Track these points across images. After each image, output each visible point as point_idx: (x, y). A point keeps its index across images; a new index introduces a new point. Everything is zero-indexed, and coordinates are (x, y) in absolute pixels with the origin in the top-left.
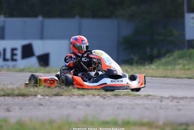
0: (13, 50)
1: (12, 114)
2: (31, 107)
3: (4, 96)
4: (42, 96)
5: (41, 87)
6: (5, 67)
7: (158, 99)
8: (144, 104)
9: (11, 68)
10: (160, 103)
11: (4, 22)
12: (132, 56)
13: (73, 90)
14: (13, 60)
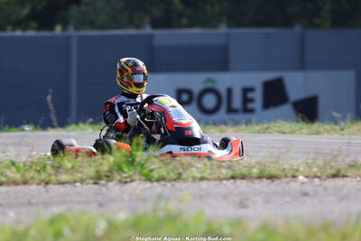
0: (246, 91)
2: (288, 199)
3: (233, 178)
4: (306, 177)
11: (228, 37)
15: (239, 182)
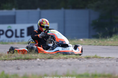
0: (22, 30)
1: (20, 71)
2: (33, 66)
3: (15, 59)
4: (40, 59)
5: (39, 54)
6: (17, 41)
7: (114, 60)
8: (106, 63)
9: (20, 42)
10: (116, 62)
11: (15, 12)
12: (98, 33)
13: (60, 55)
14: (22, 37)
15: (17, 61)
